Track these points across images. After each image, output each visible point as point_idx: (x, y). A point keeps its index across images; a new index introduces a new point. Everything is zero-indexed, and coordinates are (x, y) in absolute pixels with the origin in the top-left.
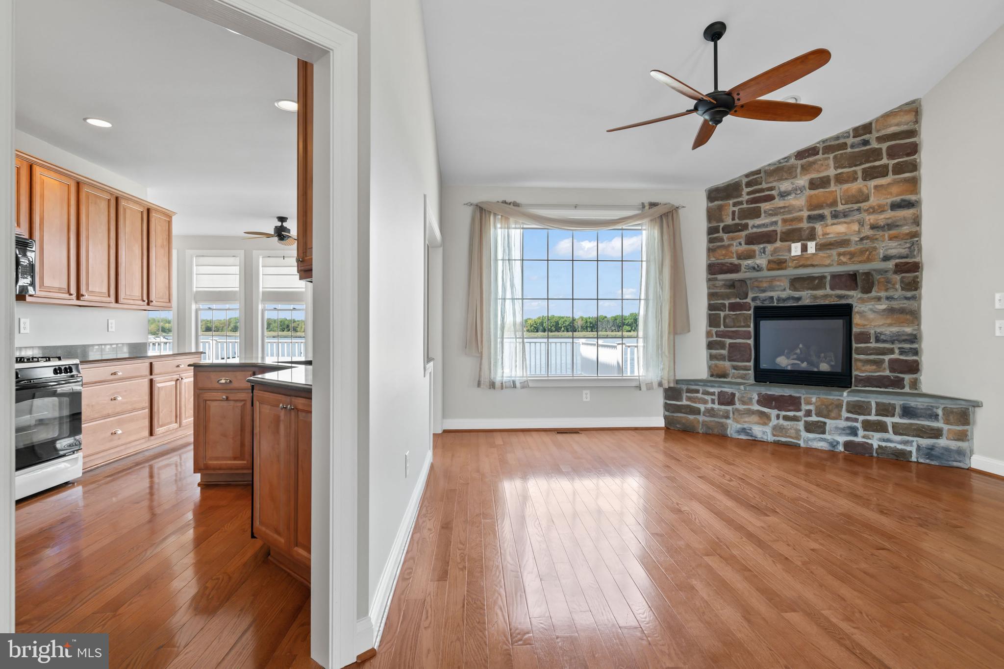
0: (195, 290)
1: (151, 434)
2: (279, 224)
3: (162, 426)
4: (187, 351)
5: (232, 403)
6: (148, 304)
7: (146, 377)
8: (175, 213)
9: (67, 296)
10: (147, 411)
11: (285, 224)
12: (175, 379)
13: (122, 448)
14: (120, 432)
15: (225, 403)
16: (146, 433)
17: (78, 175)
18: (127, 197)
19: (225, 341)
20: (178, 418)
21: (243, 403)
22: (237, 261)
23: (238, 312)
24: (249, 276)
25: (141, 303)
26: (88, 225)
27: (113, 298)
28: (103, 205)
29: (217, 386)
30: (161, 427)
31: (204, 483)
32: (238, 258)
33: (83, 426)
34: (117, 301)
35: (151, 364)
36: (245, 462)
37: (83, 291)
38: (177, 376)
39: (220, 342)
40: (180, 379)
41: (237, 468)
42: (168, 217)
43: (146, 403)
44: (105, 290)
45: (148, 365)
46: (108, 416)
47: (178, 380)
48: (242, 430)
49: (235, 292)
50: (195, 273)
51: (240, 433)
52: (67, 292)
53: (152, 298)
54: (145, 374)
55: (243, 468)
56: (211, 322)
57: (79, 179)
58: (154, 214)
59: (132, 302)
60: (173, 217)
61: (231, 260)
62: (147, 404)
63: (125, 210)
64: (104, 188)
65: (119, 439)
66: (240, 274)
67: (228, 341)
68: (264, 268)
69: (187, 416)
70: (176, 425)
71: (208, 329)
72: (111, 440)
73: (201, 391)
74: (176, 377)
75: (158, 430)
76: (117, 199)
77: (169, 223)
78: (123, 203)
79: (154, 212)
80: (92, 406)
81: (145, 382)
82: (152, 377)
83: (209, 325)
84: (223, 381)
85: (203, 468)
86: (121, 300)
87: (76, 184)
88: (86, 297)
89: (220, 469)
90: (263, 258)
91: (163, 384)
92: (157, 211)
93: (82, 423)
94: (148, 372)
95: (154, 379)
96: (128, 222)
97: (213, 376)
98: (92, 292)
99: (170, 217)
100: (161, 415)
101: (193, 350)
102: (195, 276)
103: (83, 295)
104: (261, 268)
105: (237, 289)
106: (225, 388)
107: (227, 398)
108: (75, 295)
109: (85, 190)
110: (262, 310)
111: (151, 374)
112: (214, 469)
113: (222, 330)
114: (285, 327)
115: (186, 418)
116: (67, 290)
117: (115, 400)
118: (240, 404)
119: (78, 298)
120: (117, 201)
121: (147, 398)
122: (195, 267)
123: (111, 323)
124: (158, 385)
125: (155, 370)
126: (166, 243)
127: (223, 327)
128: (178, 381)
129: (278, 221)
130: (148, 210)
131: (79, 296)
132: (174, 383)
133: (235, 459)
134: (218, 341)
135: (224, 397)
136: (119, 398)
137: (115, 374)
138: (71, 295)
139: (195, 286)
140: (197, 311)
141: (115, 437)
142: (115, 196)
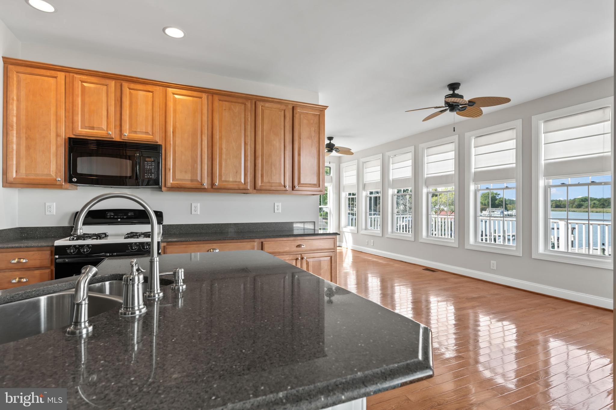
42: (319, 110)
99: (322, 111)
130: (294, 108)
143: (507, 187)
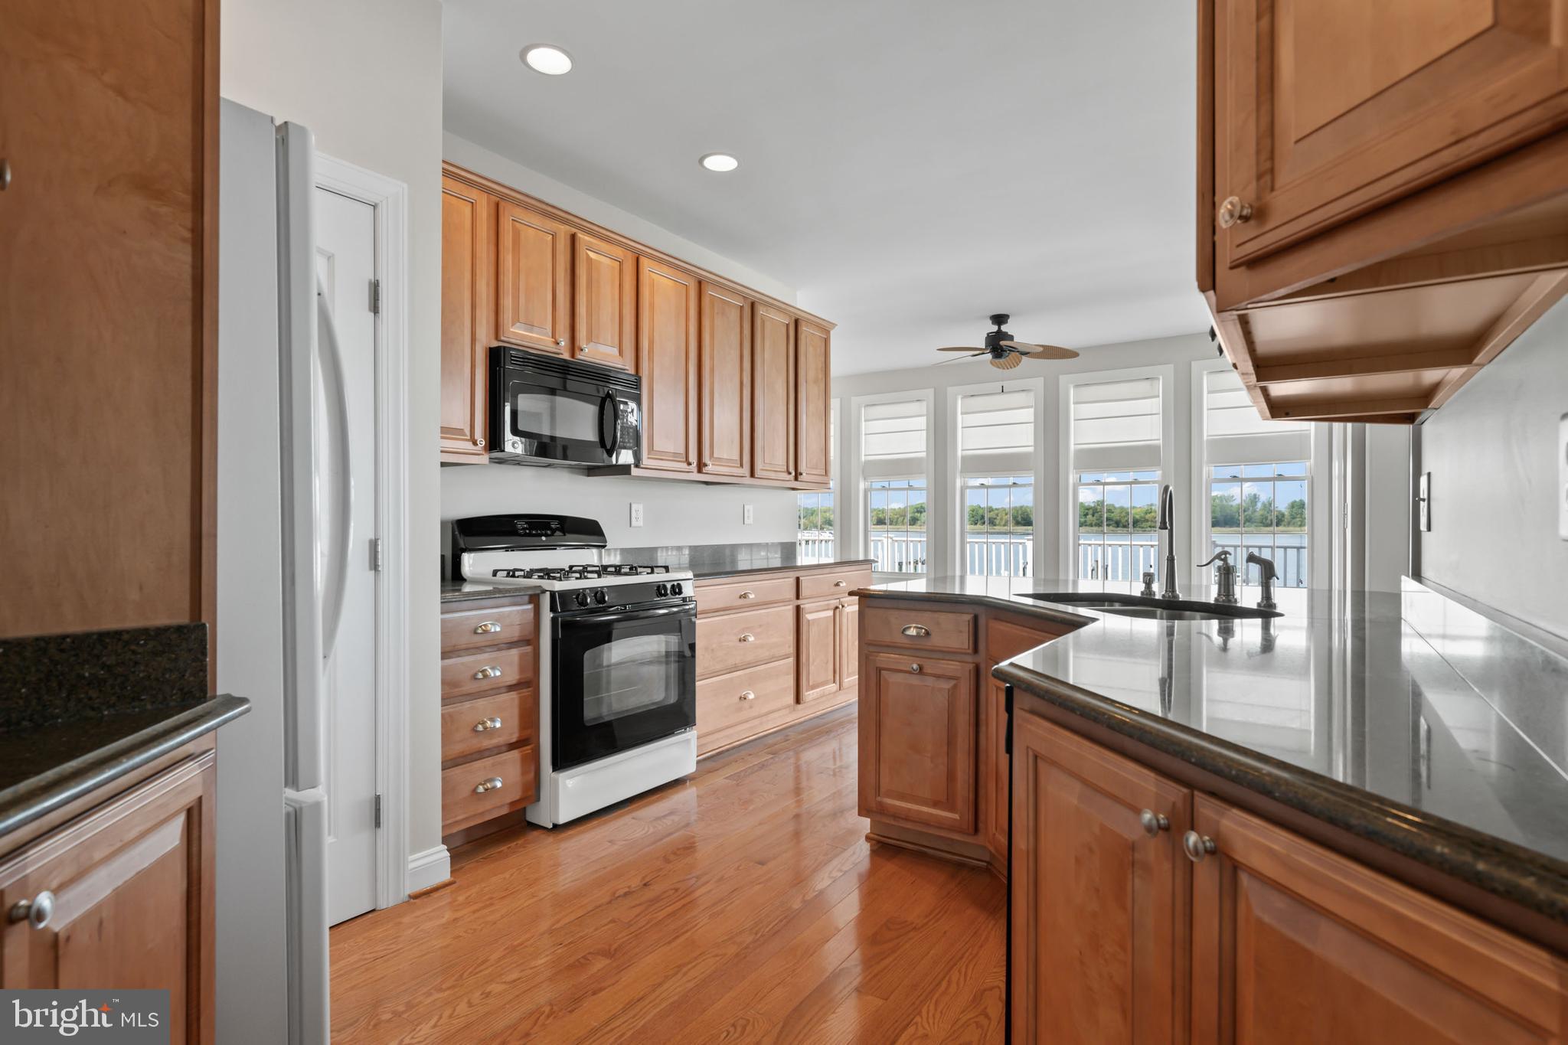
0: (863, 458)
1: (798, 700)
2: (995, 328)
3: (813, 687)
4: (853, 558)
5: (930, 681)
6: (796, 479)
7: (791, 603)
8: (834, 325)
9: (684, 466)
10: (791, 660)
11: (1004, 328)
12: (833, 607)
13: (756, 722)
14: (751, 696)
15: (915, 680)
16: (790, 698)
17: (699, 268)
18: (767, 302)
19: (906, 539)
20: (837, 674)
21: (952, 683)
22: (922, 407)
23: (924, 493)
24: (941, 432)
25: (785, 476)
26: (712, 350)
27: (746, 470)
28: (734, 315)
29: (900, 640)
30: (812, 689)
31: (876, 837)
32: (925, 403)
33: (697, 684)
34: (752, 475)
35: (798, 579)
36: (956, 816)
37: (706, 459)
38: (835, 601)
39: (896, 541)
40: (840, 607)
41: (940, 825)
42: (825, 329)
43: (789, 647)
44: (737, 457)
45: (792, 581)
46: (735, 668)
47: (837, 608)
48: (949, 743)
49: (920, 460)
50: (863, 433)
51: (945, 748)
52: (684, 460)
53: (802, 468)
54: (788, 597)
55: (951, 828)
56: (883, 511)
57: (701, 275)
58: (804, 328)
59: (773, 475)
60: (832, 332)
61: (914, 407)
62: (792, 650)
63: (763, 322)
64: (737, 290)
65: (751, 707)
66: (928, 430)
67: (909, 539)
68: (964, 416)
69: (850, 671)
70: (833, 687)
71: (880, 522)
72: (740, 709)
73: (872, 649)
74: (835, 603)
75: (808, 695)
76: (753, 305)
77: (827, 342)
78: (761, 311)
79: (803, 323)
80: (713, 650)
81: (789, 611)
82: (799, 602)
83: (880, 516)
84: (912, 632)
85: (875, 809)
86: (758, 473)
87: (697, 284)
88: (710, 468)
89: (907, 819)
90: (962, 398)
91: (816, 615)
92: (808, 322)
93: (697, 679)
94: (792, 594)
95: (802, 606)
96: (767, 344)
97: (895, 617)
98: (719, 459)
99: (828, 332)
100: (812, 668)
101: (861, 557)
102: (863, 437)
103: (706, 465)
104: (959, 417)
105: (924, 455)
106: (914, 648)
107: (921, 668)
108: (695, 464)
109: (710, 292)
110: (962, 487)
111: (798, 597)
112: (895, 817)
113: (896, 524)
114: (979, 518)
115: (849, 675)
116: (684, 456)
117: (745, 641)
118: (946, 685)
119: (700, 471)
120: (752, 308)
121: (791, 638)
122: (863, 423)
123: (748, 511)
124: (808, 617)
125: (804, 592)
126: (821, 376)
127: (898, 518)
128: (838, 610)
129: (993, 323)
130: (797, 322)
131: (701, 466)
132: (831, 613)
133: (936, 804)
134: (895, 539)
135: (915, 666)
136: (751, 639)
137: (745, 598)
138: (689, 464)
139: (863, 454)
140: (866, 491)
141: (745, 704)
142: (750, 301)
143: (1014, 483)
